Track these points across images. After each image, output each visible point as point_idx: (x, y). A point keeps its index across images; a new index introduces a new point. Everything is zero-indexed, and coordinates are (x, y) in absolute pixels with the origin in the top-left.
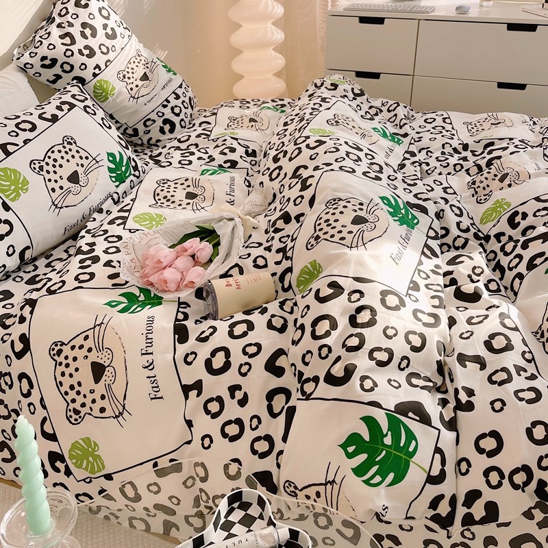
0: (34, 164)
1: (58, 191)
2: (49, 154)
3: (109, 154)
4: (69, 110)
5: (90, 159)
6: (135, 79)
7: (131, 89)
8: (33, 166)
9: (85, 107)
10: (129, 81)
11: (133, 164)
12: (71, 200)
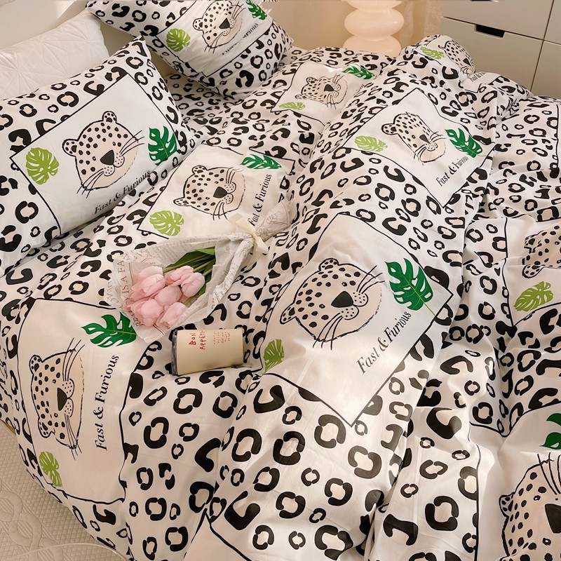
0: (68, 144)
1: (89, 173)
2: (85, 133)
3: (152, 131)
4: (118, 79)
5: (130, 136)
6: (213, 26)
7: (209, 38)
8: (65, 146)
9: (137, 75)
10: (205, 30)
11: (181, 138)
12: (102, 181)
